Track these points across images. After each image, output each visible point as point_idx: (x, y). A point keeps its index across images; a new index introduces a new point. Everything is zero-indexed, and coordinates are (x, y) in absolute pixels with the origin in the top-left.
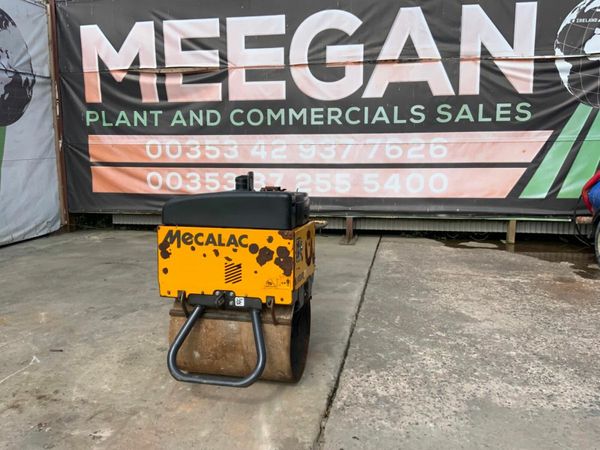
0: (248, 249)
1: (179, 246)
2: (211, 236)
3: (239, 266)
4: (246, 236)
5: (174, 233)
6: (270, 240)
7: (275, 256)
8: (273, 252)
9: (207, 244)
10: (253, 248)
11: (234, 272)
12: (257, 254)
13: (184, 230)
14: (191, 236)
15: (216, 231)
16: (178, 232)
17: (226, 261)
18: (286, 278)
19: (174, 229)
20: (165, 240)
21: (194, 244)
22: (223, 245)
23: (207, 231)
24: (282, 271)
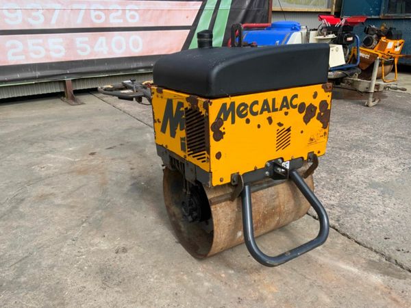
0: (297, 109)
1: (233, 122)
2: (266, 102)
3: (289, 130)
4: (296, 96)
5: (228, 106)
6: (315, 95)
7: (318, 111)
8: (316, 108)
9: (261, 113)
10: (301, 108)
11: (284, 136)
12: (305, 112)
13: (238, 100)
14: (246, 106)
15: (269, 96)
16: (233, 104)
17: (279, 127)
18: (324, 131)
19: (228, 101)
20: (218, 118)
21: (249, 116)
22: (276, 110)
23: (261, 97)
24: (322, 125)
